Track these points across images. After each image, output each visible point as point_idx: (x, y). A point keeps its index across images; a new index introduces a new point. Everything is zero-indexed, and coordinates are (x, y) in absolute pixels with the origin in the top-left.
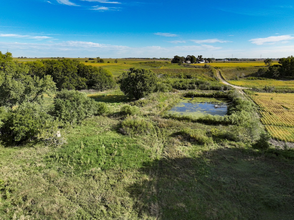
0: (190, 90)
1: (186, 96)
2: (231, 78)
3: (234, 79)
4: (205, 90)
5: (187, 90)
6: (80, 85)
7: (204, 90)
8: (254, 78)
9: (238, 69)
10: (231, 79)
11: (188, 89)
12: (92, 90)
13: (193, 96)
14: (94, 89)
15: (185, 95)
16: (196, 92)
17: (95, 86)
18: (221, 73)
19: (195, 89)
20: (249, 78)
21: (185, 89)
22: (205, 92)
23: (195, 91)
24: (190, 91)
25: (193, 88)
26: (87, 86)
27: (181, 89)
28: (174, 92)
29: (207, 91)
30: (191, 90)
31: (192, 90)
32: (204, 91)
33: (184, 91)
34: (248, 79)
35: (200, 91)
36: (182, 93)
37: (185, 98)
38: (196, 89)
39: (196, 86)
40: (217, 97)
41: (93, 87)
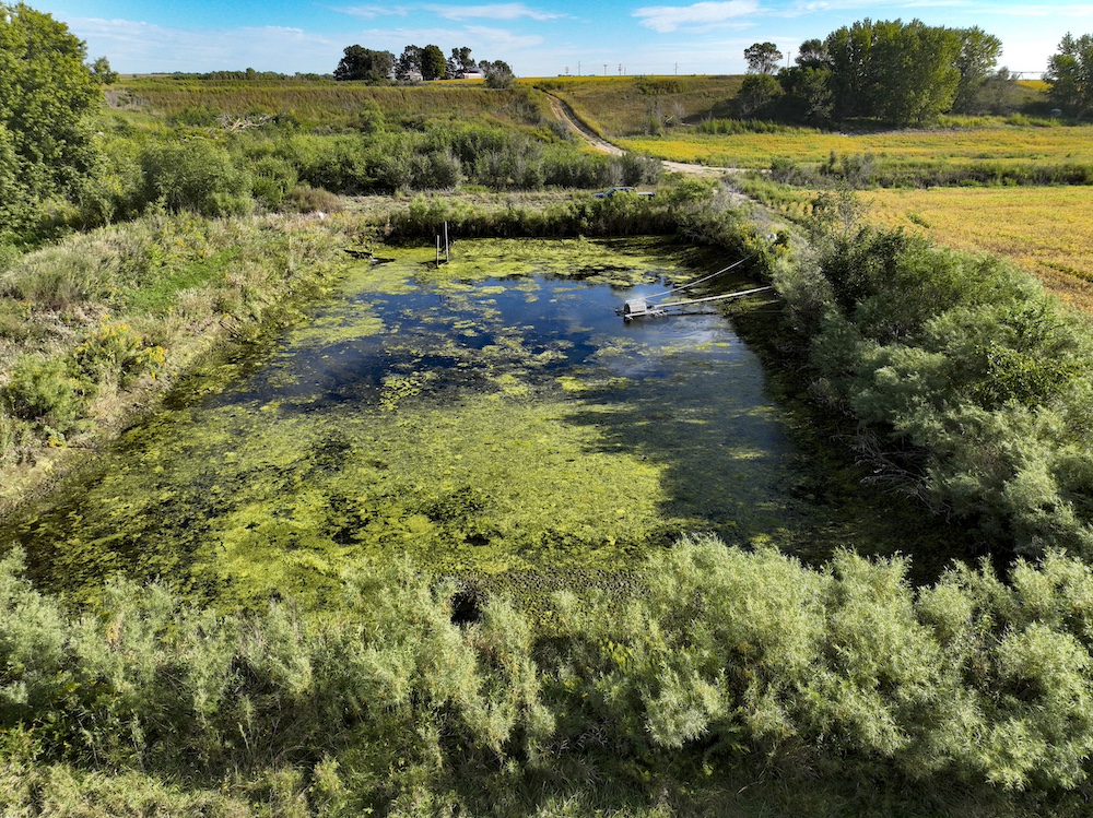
0: (421, 195)
1: (393, 234)
2: (626, 127)
3: (642, 133)
4: (515, 187)
5: (399, 194)
7: (508, 191)
8: (728, 123)
9: (646, 88)
10: (628, 134)
11: (407, 188)
13: (440, 229)
15: (388, 229)
16: (462, 202)
18: (573, 106)
19: (452, 184)
20: (706, 123)
21: (383, 184)
22: (522, 200)
23: (456, 199)
24: (422, 201)
25: (442, 179)
27: (365, 189)
28: (304, 211)
29: (529, 195)
30: (429, 192)
31: (435, 192)
32: (512, 195)
33: (381, 199)
34: (705, 131)
35: (484, 194)
36: (367, 216)
37: (387, 252)
38: (458, 187)
39: (457, 163)
40: (607, 234)
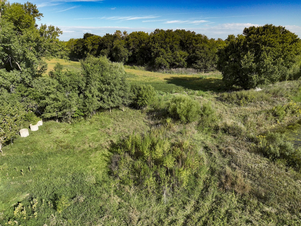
6: (176, 61)
12: (191, 69)
14: (195, 68)
17: (196, 63)
26: (186, 64)
41: (194, 65)
